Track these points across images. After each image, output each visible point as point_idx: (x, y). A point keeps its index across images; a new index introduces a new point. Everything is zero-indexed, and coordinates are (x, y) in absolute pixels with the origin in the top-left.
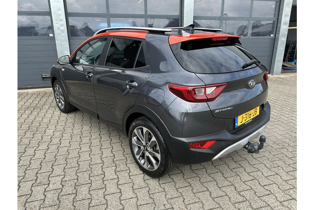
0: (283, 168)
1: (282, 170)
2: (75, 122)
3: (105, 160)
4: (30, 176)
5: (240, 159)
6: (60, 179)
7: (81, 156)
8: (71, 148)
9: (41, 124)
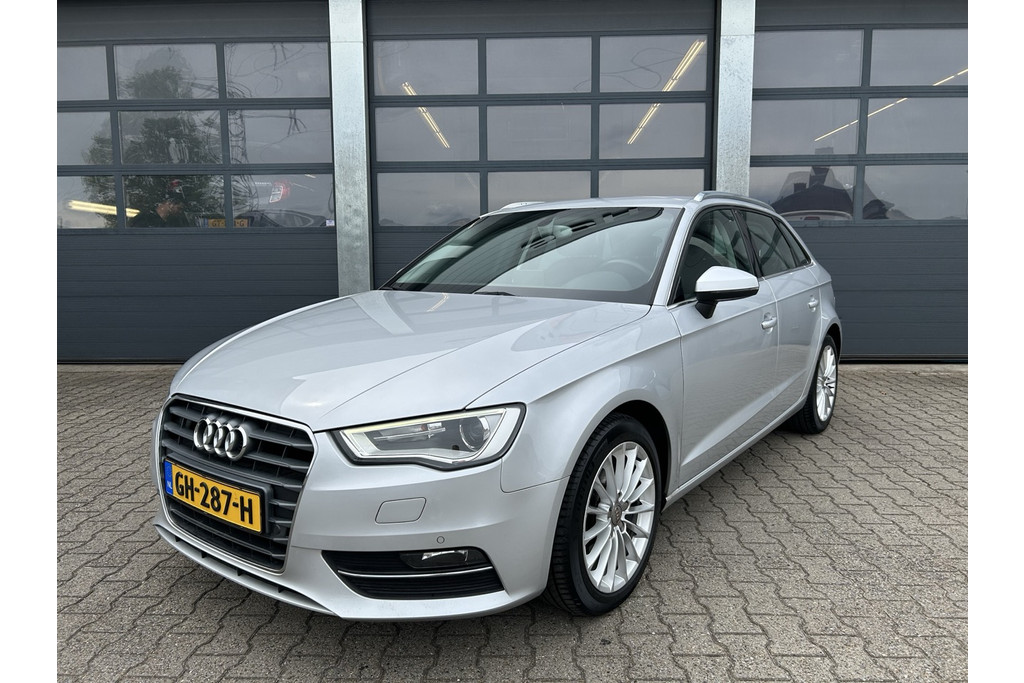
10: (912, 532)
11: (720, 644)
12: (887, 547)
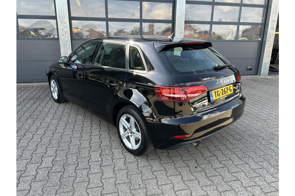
0: (253, 159)
1: (252, 160)
2: (71, 112)
3: (92, 145)
4: (26, 155)
5: (215, 149)
6: (52, 159)
7: (73, 140)
8: (65, 134)
9: (41, 113)
10: (245, 127)
11: (223, 164)
12: (242, 131)
